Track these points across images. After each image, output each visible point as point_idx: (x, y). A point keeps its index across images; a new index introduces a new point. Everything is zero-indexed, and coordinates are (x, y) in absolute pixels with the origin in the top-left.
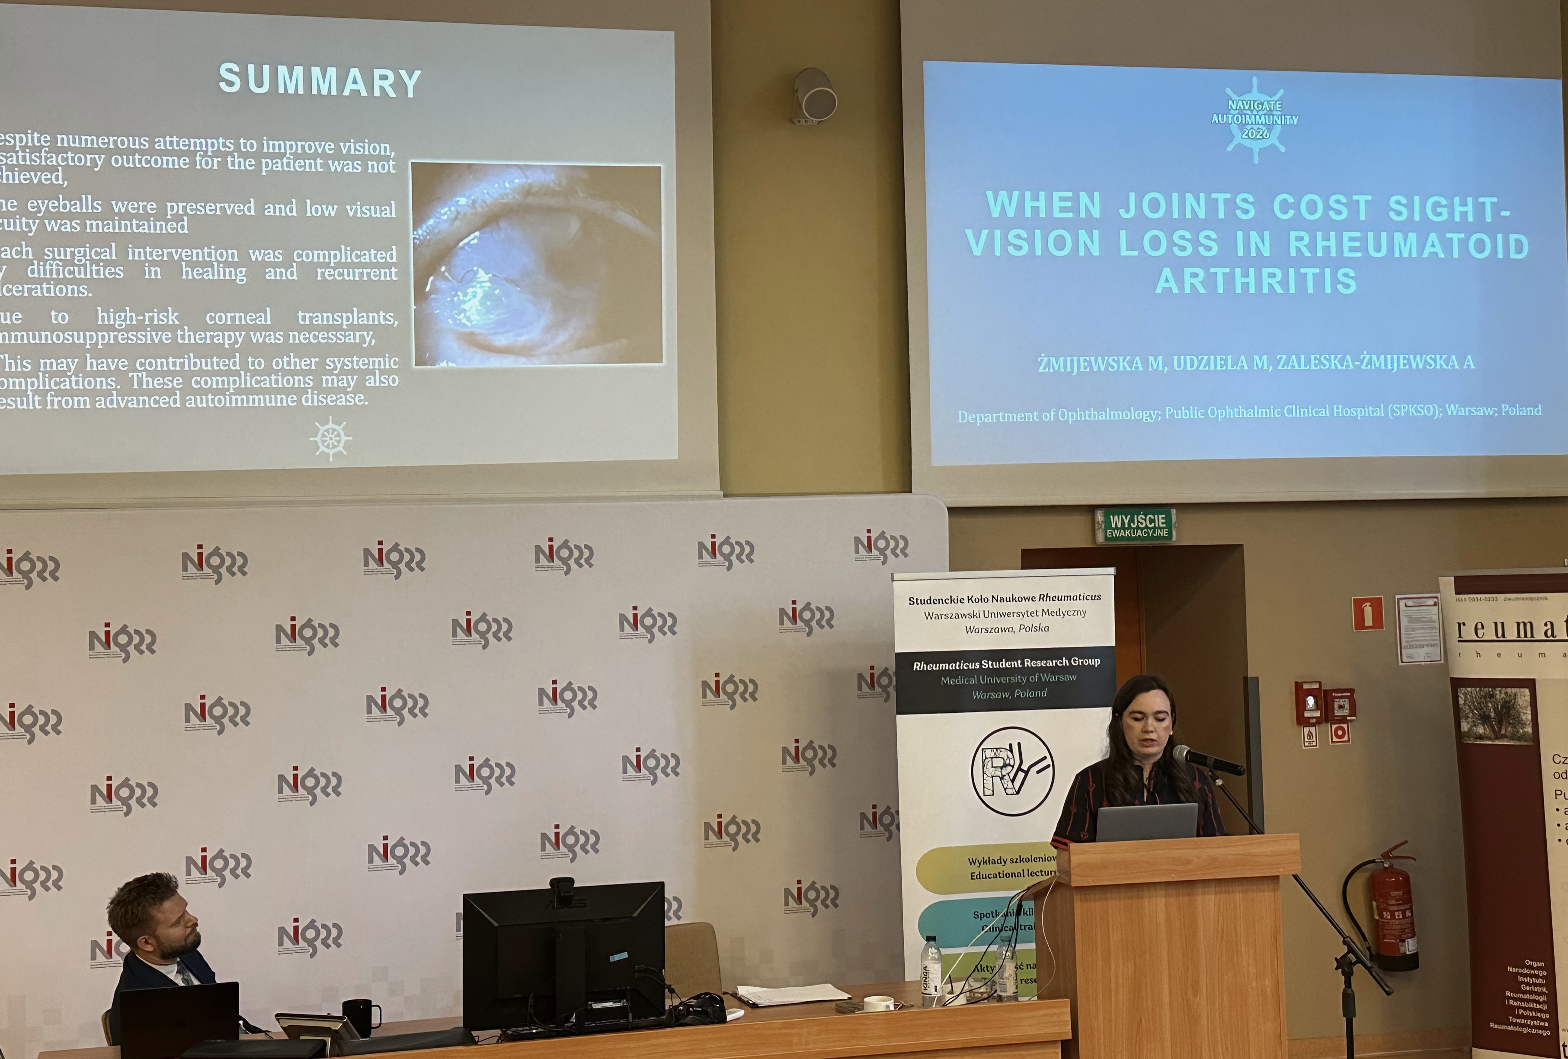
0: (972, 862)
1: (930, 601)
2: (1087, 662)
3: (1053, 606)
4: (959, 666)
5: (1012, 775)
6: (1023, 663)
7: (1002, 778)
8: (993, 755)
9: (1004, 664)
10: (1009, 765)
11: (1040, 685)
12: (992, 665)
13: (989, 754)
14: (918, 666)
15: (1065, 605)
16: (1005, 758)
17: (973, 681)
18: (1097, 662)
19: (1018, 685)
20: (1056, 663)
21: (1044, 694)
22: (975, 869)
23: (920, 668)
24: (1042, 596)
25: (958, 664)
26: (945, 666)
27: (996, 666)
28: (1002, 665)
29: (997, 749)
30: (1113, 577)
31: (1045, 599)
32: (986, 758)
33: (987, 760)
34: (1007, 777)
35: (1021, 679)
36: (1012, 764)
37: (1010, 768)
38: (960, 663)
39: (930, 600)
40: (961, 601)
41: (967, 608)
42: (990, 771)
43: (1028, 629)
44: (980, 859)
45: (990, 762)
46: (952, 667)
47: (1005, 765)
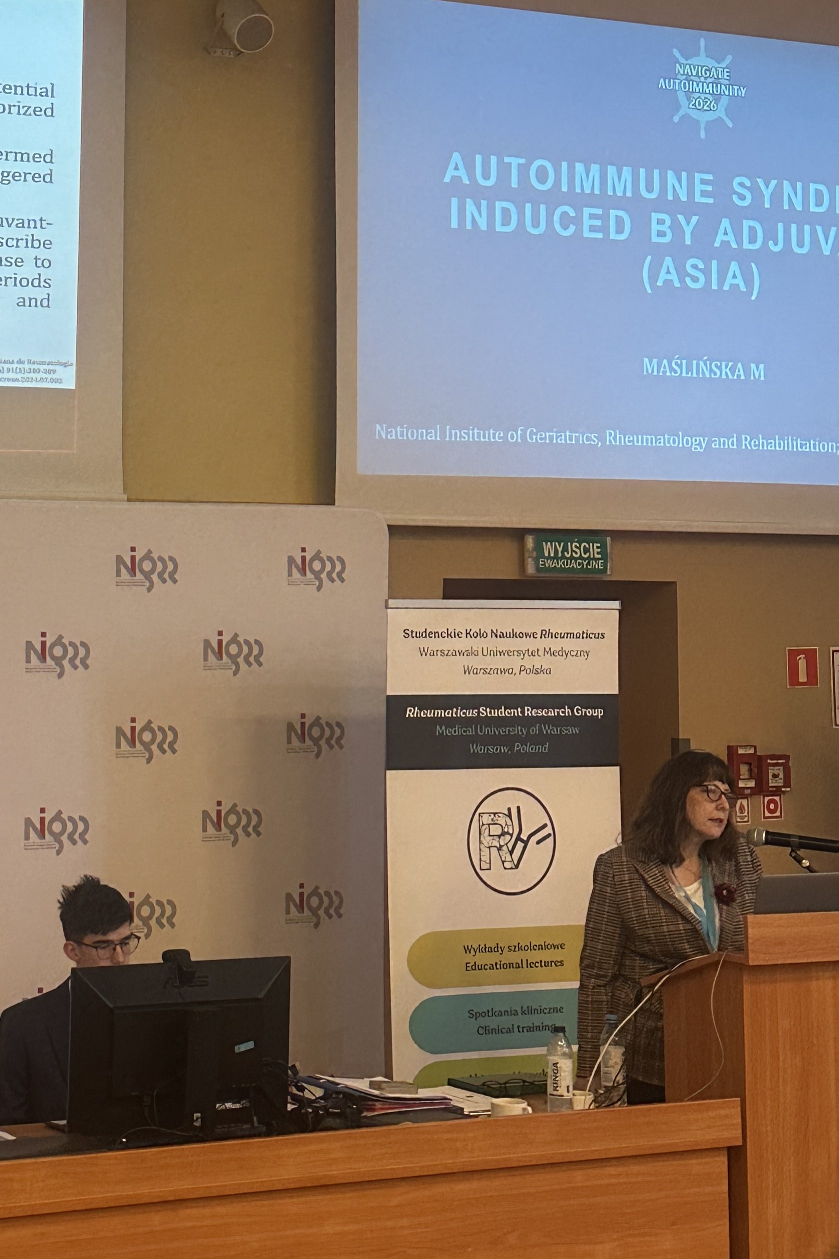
0: (467, 949)
1: (426, 634)
2: (589, 712)
3: (556, 644)
4: (456, 713)
5: (510, 845)
6: (523, 712)
7: (500, 849)
8: (490, 822)
9: (503, 712)
10: (508, 833)
11: (539, 739)
12: (491, 713)
13: (486, 819)
14: (411, 712)
15: (568, 644)
16: (504, 826)
17: (471, 732)
18: (599, 713)
19: (517, 738)
20: (558, 713)
21: (545, 749)
22: (470, 958)
23: (413, 714)
24: (544, 633)
25: (455, 710)
26: (440, 713)
27: (495, 713)
28: (501, 712)
29: (495, 814)
30: (617, 612)
31: (547, 636)
32: (483, 825)
33: (484, 827)
34: (505, 848)
35: (522, 730)
36: (511, 832)
37: (508, 837)
38: (457, 709)
39: (426, 632)
40: (459, 635)
41: (463, 644)
42: (487, 840)
43: (528, 672)
44: (476, 946)
45: (488, 830)
46: (448, 714)
47: (504, 834)
